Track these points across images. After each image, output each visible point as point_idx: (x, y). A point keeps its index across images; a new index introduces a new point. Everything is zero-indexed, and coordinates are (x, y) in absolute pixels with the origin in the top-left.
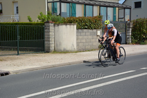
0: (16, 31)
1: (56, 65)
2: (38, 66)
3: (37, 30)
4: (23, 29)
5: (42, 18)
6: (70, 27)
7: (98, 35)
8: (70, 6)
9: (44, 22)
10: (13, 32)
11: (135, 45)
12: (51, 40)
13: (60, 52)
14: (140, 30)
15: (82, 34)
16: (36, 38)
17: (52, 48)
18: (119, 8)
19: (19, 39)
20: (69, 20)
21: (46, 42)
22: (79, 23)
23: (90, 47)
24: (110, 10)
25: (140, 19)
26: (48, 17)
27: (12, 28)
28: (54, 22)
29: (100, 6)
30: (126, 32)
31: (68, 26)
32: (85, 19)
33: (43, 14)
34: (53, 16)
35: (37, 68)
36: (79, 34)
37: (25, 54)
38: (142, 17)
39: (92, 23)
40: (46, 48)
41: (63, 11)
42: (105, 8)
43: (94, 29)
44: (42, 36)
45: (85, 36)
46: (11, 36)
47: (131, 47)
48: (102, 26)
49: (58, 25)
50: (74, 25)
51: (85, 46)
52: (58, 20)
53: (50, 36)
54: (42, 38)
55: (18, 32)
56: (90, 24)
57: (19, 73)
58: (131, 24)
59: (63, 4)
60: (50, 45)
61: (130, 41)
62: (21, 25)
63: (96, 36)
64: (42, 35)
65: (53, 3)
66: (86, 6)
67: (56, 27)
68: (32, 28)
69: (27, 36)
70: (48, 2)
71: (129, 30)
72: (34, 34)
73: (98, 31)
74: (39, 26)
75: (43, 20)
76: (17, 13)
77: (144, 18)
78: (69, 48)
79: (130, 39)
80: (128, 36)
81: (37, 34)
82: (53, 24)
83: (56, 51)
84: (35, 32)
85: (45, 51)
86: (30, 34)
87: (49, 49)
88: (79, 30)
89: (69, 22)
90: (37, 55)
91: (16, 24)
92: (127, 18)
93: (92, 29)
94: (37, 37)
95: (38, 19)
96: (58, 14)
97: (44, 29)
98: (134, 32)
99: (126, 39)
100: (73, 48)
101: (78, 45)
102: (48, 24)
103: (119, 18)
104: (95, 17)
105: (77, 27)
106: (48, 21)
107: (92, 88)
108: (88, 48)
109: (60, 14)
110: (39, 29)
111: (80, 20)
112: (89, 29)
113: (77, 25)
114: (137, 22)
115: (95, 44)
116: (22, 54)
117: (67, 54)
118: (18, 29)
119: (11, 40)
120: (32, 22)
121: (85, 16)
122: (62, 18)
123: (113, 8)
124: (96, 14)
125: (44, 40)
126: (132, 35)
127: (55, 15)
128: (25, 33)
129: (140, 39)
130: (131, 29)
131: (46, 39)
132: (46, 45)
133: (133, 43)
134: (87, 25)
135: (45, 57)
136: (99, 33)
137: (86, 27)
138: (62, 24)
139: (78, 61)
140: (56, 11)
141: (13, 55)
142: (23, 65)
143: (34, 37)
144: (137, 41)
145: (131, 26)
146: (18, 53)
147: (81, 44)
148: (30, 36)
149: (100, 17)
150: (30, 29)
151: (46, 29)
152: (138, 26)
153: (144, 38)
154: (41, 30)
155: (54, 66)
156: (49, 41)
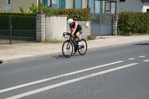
0: (9, 21)
1: (47, 54)
2: (31, 56)
4: (15, 19)
5: (34, 8)
6: (61, 18)
7: (87, 26)
9: (36, 13)
10: (5, 21)
11: (121, 36)
12: (43, 30)
13: (51, 42)
14: (125, 22)
16: (28, 28)
17: (43, 38)
18: (106, 1)
19: (11, 28)
20: (60, 12)
21: (37, 33)
22: (69, 14)
24: (97, 3)
26: (39, 8)
27: (5, 18)
28: (45, 13)
30: (112, 24)
31: (59, 17)
32: (75, 11)
33: (35, 5)
34: (43, 7)
35: (29, 57)
37: (17, 43)
38: (127, 11)
39: (81, 15)
40: (37, 38)
41: (53, 3)
42: (93, 1)
43: (83, 21)
44: (34, 26)
46: (3, 26)
47: (117, 38)
48: (91, 18)
49: (49, 16)
50: (64, 16)
52: (49, 11)
53: (42, 26)
54: (34, 28)
55: (10, 22)
56: (80, 16)
57: (12, 62)
58: (117, 17)
60: (42, 35)
61: (116, 33)
62: (13, 15)
63: (85, 27)
64: (34, 25)
67: (48, 18)
68: (24, 18)
69: (19, 26)
71: (115, 22)
72: (26, 24)
73: (87, 23)
74: (31, 16)
75: (34, 11)
76: (9, 3)
77: (129, 11)
78: (59, 38)
79: (116, 31)
80: (114, 27)
81: (29, 24)
82: (44, 15)
83: (47, 41)
84: (28, 22)
85: (36, 40)
86: (22, 24)
87: (41, 39)
89: (60, 13)
90: (29, 45)
91: (9, 14)
92: (113, 12)
93: (81, 20)
95: (29, 10)
96: (49, 6)
97: (35, 19)
98: (120, 24)
99: (113, 30)
102: (39, 15)
103: (105, 11)
104: (84, 9)
105: (67, 18)
106: (40, 12)
109: (51, 6)
111: (70, 12)
112: (79, 20)
114: (122, 14)
116: (14, 43)
117: (58, 44)
118: (10, 19)
119: (3, 29)
120: (24, 13)
121: (75, 8)
123: (100, 1)
124: (84, 6)
125: (36, 31)
126: (118, 27)
127: (46, 6)
128: (17, 23)
129: (125, 31)
130: (117, 21)
131: (37, 29)
132: (37, 35)
133: (119, 34)
134: (77, 16)
135: (37, 47)
137: (76, 19)
138: (53, 16)
140: (47, 2)
141: (6, 44)
142: (16, 54)
143: (26, 27)
144: (122, 32)
145: (117, 19)
146: (11, 42)
148: (22, 26)
149: (88, 9)
150: (22, 20)
151: (38, 20)
152: (123, 18)
153: (128, 30)
154: (32, 20)
155: (46, 56)
156: (41, 31)
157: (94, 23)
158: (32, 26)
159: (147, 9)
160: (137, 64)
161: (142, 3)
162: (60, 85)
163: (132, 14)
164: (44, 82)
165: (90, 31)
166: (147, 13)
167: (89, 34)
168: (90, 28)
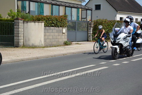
1: (24, 59)
2: (7, 60)
3: (7, 26)
5: (12, 14)
6: (39, 25)
7: (63, 32)
8: (39, 6)
9: (14, 19)
12: (21, 35)
13: (29, 47)
15: (49, 31)
16: (5, 33)
17: (21, 43)
18: (82, 9)
20: (37, 18)
21: (15, 38)
22: (47, 21)
23: (57, 43)
24: (74, 10)
25: (100, 20)
26: (18, 14)
28: (23, 19)
29: (66, 7)
30: (88, 30)
31: (37, 23)
32: (52, 17)
33: (13, 11)
34: (22, 14)
35: (6, 61)
36: (47, 31)
38: (102, 18)
39: (58, 22)
40: (15, 43)
41: (31, 9)
42: (70, 8)
43: (60, 27)
44: (12, 32)
45: (52, 33)
47: (92, 44)
48: (67, 24)
49: (27, 22)
50: (42, 22)
51: (52, 42)
52: (27, 17)
53: (20, 32)
54: (12, 33)
56: (57, 23)
58: (92, 24)
59: (31, 3)
60: (19, 40)
61: (91, 39)
63: (62, 33)
64: (12, 30)
65: (22, 2)
66: (53, 6)
67: (25, 24)
68: (2, 24)
70: (17, 1)
71: (90, 29)
72: (4, 30)
74: (9, 22)
75: (13, 17)
77: (103, 19)
78: (37, 43)
79: (91, 37)
80: (90, 34)
81: (7, 30)
82: (22, 21)
83: (24, 46)
84: (5, 28)
85: (14, 45)
87: (19, 44)
88: (47, 27)
89: (38, 20)
90: (7, 50)
92: (89, 19)
93: (58, 27)
94: (7, 33)
95: (7, 16)
96: (27, 12)
97: (13, 25)
98: (94, 30)
99: (88, 37)
100: (41, 43)
101: (45, 41)
102: (17, 20)
103: (82, 18)
104: (61, 16)
105: (44, 25)
106: (18, 18)
107: (58, 81)
108: (54, 44)
109: (29, 12)
110: (9, 25)
111: (47, 18)
112: (56, 27)
113: (45, 23)
114: (97, 22)
115: (60, 40)
117: (35, 49)
120: (2, 19)
121: (52, 15)
122: (31, 15)
123: (76, 9)
124: (62, 13)
125: (13, 36)
126: (93, 34)
127: (25, 12)
130: (92, 28)
131: (15, 35)
132: (15, 41)
133: (94, 41)
134: (54, 23)
135: (15, 52)
136: (64, 30)
137: (53, 25)
138: (31, 22)
139: (45, 55)
140: (26, 9)
143: (4, 32)
145: (92, 26)
147: (48, 41)
148: (0, 32)
149: (65, 16)
151: (16, 25)
152: (98, 25)
154: (10, 26)
155: (22, 60)
156: (19, 37)
157: (71, 30)
158: (10, 31)
159: (120, 18)
160: (107, 67)
161: (116, 12)
162: (34, 87)
163: (105, 22)
164: (18, 84)
165: (66, 37)
166: (119, 21)
167: (66, 40)
168: (66, 34)
